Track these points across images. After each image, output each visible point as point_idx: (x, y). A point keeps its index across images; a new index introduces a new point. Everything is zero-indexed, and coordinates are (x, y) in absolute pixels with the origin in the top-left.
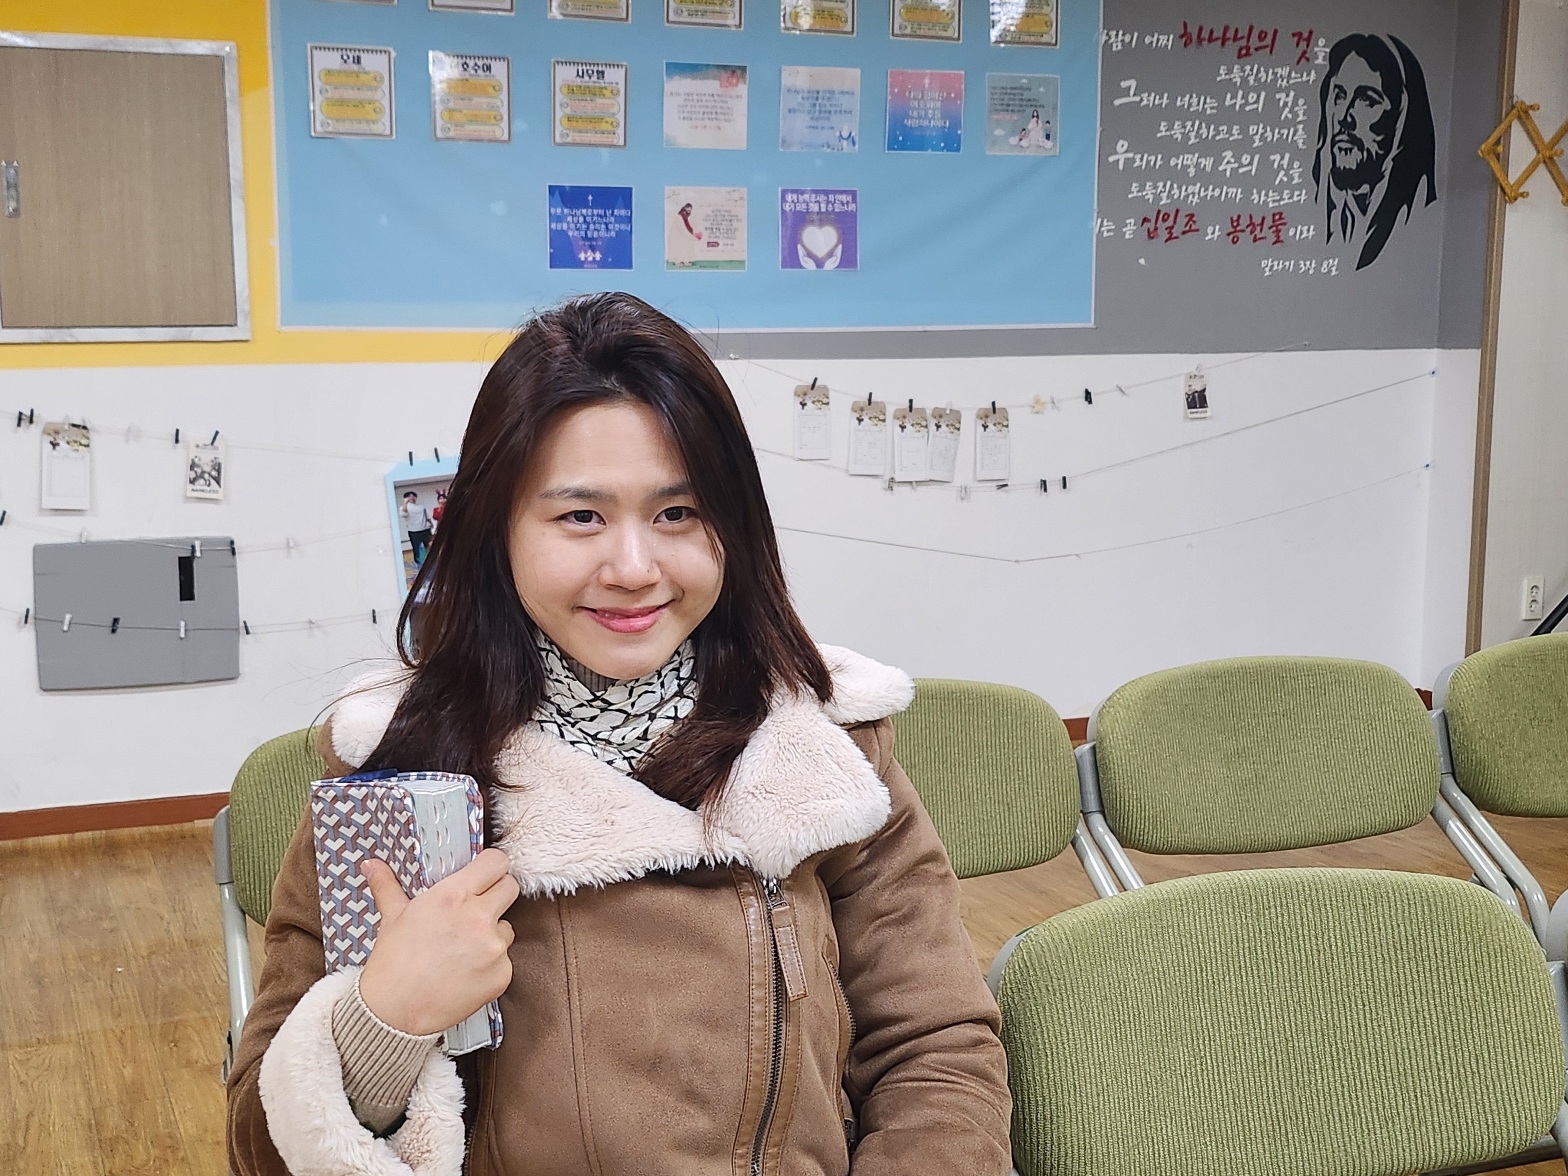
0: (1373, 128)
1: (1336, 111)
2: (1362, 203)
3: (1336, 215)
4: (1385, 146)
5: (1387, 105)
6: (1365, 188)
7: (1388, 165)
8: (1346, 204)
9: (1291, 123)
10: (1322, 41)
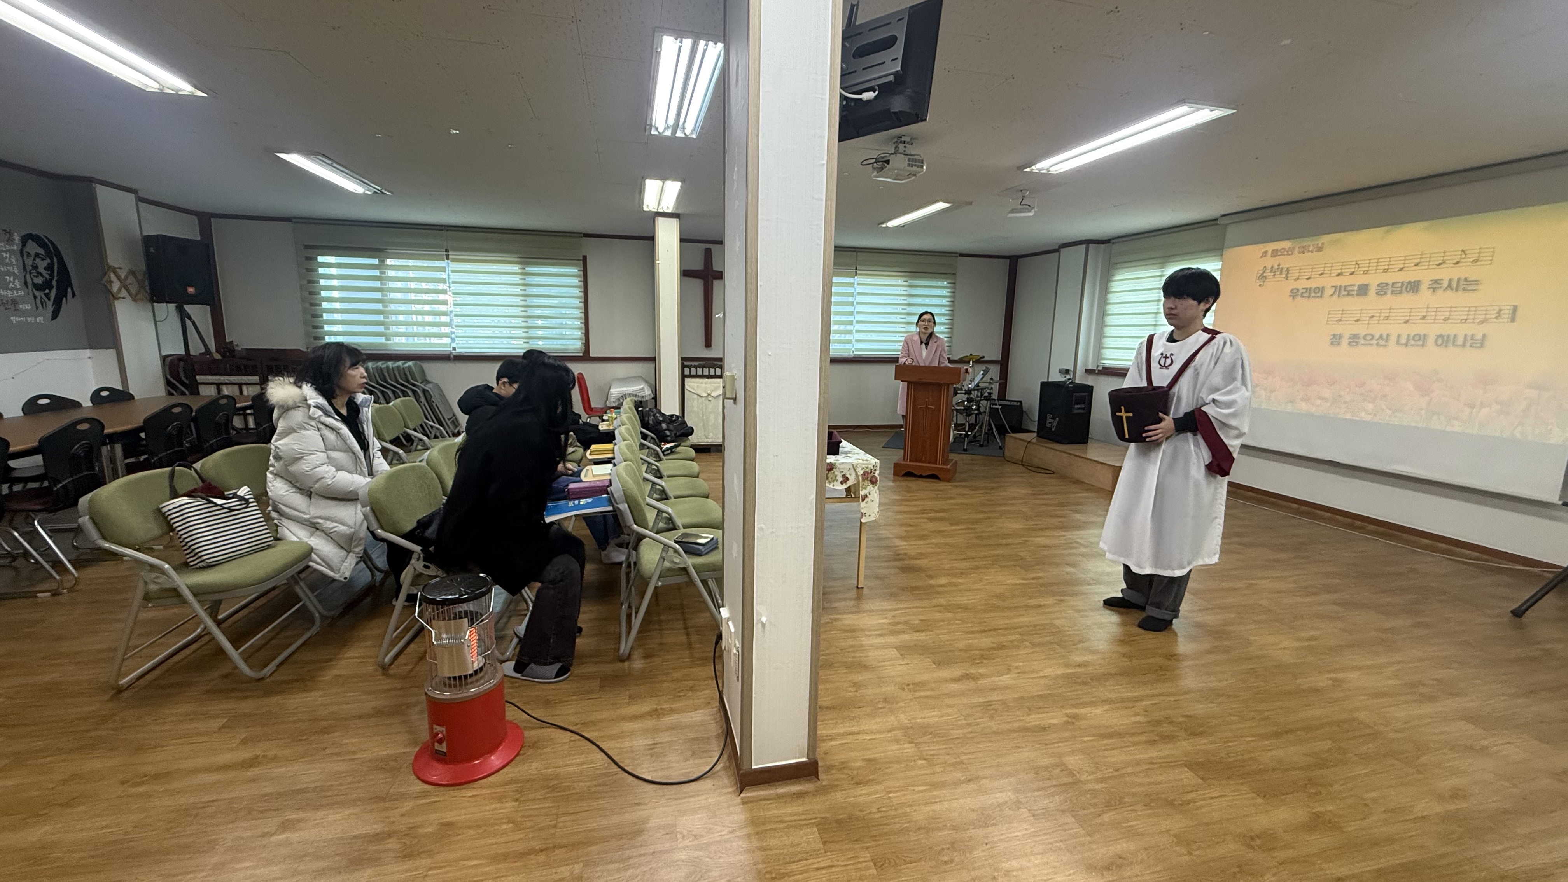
0: (46, 269)
1: (29, 262)
2: (48, 296)
3: (38, 301)
4: (52, 275)
5: (49, 261)
6: (47, 291)
7: (54, 283)
8: (41, 297)
9: (11, 264)
10: (16, 234)
